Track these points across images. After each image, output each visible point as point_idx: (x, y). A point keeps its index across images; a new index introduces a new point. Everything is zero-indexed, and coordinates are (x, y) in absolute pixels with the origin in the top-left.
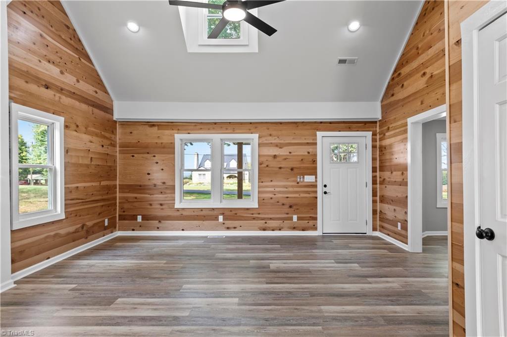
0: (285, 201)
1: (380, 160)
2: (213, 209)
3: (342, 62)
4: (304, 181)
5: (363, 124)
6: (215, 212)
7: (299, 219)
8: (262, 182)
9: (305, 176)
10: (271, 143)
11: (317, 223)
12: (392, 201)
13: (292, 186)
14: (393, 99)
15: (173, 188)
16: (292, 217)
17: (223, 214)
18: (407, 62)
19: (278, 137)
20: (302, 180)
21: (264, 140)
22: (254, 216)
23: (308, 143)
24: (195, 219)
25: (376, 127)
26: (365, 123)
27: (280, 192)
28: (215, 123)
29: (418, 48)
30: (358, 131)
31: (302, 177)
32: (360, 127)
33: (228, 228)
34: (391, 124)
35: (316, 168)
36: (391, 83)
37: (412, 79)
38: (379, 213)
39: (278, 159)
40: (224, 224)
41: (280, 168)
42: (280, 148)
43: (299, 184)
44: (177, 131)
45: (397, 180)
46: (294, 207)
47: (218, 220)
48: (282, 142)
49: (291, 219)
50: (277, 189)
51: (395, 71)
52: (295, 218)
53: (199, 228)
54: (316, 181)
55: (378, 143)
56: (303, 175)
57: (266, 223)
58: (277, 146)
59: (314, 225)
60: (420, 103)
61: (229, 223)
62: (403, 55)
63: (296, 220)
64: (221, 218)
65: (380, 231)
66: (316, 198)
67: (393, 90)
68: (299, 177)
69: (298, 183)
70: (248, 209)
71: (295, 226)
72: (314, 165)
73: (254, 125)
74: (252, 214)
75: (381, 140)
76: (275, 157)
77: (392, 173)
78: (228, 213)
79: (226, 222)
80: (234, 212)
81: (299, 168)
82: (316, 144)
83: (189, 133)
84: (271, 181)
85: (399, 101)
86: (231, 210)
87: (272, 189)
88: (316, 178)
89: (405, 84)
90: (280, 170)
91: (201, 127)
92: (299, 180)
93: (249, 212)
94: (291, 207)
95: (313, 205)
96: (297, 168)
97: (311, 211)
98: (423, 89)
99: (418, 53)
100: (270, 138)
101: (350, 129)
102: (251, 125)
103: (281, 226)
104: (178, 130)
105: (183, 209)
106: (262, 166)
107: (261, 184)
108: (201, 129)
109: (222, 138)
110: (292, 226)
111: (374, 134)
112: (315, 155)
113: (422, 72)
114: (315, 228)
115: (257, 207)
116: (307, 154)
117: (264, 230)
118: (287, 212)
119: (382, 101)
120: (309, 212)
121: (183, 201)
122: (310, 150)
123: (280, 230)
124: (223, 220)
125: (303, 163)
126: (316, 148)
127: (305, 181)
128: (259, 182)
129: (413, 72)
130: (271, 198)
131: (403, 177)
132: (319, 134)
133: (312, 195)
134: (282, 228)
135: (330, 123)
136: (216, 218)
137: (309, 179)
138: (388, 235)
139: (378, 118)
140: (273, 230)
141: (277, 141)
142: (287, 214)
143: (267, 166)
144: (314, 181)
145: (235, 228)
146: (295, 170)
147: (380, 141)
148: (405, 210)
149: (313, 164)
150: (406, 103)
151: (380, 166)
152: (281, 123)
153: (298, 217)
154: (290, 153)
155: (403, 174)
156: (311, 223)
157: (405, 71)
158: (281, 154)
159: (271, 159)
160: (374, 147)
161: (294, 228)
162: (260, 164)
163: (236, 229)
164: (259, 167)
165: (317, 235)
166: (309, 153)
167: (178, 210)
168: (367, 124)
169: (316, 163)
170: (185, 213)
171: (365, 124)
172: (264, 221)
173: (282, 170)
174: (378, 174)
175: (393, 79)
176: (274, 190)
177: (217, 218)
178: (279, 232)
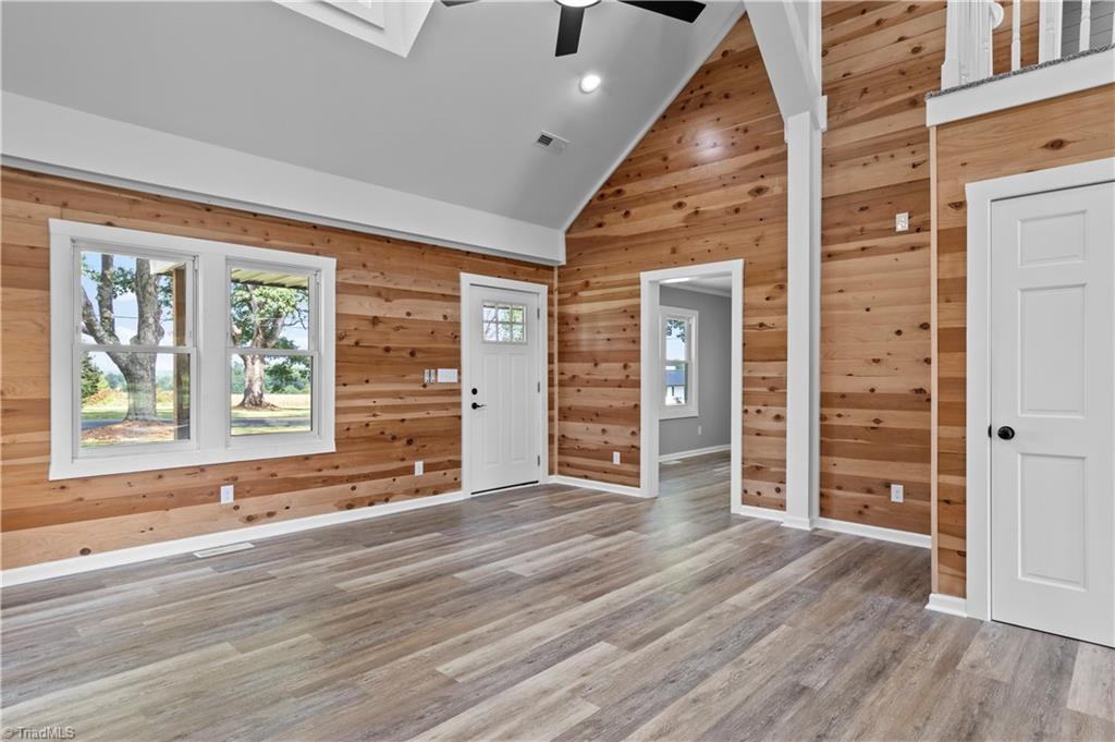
0: (397, 430)
1: (559, 342)
2: (202, 469)
3: (545, 140)
4: (436, 379)
5: (534, 269)
6: (210, 477)
7: (427, 468)
8: (345, 385)
9: (439, 370)
10: (367, 286)
11: (460, 473)
12: (597, 415)
13: (414, 394)
14: (599, 232)
15: (43, 407)
16: (413, 466)
17: (233, 480)
18: (639, 175)
19: (382, 274)
20: (433, 378)
21: (349, 277)
22: (325, 473)
23: (443, 295)
24: (133, 510)
25: (552, 278)
26: (538, 267)
27: (386, 409)
28: (208, 208)
29: (665, 159)
30: (526, 280)
31: (433, 371)
32: (529, 274)
33: (250, 519)
34: (595, 276)
35: (458, 353)
36: (596, 202)
37: (651, 207)
38: (559, 440)
39: (381, 327)
40: (236, 508)
41: (387, 350)
42: (387, 300)
43: (428, 388)
44: (57, 210)
45: (609, 378)
46: (417, 443)
47: (219, 500)
48: (391, 286)
49: (410, 470)
50: (381, 402)
51: (608, 184)
52: (419, 466)
53: (151, 535)
54: (460, 381)
55: (556, 309)
56: (436, 366)
57: (354, 488)
58: (379, 295)
59: (456, 479)
60: (669, 252)
61: (251, 505)
62: (628, 160)
63: (421, 473)
64: (227, 494)
65: (560, 473)
66: (460, 417)
67: (602, 217)
68: (427, 371)
69: (425, 386)
70: (307, 458)
71: (418, 486)
72: (455, 346)
73: (324, 233)
74: (320, 470)
75: (561, 302)
76: (375, 321)
77: (596, 365)
78: (246, 476)
79: (243, 502)
80: (266, 470)
81: (427, 351)
82: (457, 299)
83: (109, 224)
84: (367, 381)
85: (616, 239)
86: (258, 465)
87: (368, 403)
88: (459, 373)
89: (633, 211)
90: (387, 354)
91: (161, 212)
92: (427, 378)
93: (311, 463)
94: (410, 442)
95: (453, 434)
96: (420, 350)
97: (450, 447)
98: (677, 229)
99: (667, 168)
100: (363, 272)
101: (513, 275)
102: (314, 232)
103: (389, 490)
104: (65, 205)
105: (85, 480)
106: (344, 342)
107: (342, 389)
108: (158, 216)
109: (230, 254)
110: (414, 487)
111: (550, 292)
112: (458, 324)
113: (676, 201)
114: (456, 485)
115: (334, 450)
116: (441, 319)
117: (350, 507)
118: (401, 456)
119: (568, 231)
120: (445, 450)
121: (82, 452)
122: (449, 312)
123: (387, 500)
124: (235, 498)
125: (435, 341)
126: (459, 308)
127: (439, 381)
128: (337, 385)
129: (655, 196)
130: (367, 425)
131: (626, 373)
132: (466, 278)
133: (451, 412)
134: (391, 495)
135: (484, 257)
136: (212, 494)
137: (446, 376)
138: (586, 477)
139: (559, 262)
140: (371, 504)
141: (379, 283)
142: (403, 460)
143: (357, 344)
144: (456, 381)
145: (270, 515)
146: (418, 355)
147: (559, 305)
148: (634, 429)
149: (454, 342)
150: (635, 246)
151: (559, 353)
152: (388, 240)
153: (425, 465)
154: (409, 314)
155: (625, 367)
156: (451, 473)
157: (632, 189)
158: (388, 316)
159: (366, 326)
160: (550, 315)
161: (417, 492)
162: (339, 338)
163: (273, 518)
164: (337, 345)
165: (462, 498)
166: (445, 317)
167: (62, 486)
168: (541, 270)
169: (460, 341)
170: (90, 494)
171: (538, 269)
172: (350, 485)
173: (392, 353)
174: (556, 366)
175: (601, 196)
176: (373, 404)
177: (215, 495)
178: (387, 505)
